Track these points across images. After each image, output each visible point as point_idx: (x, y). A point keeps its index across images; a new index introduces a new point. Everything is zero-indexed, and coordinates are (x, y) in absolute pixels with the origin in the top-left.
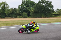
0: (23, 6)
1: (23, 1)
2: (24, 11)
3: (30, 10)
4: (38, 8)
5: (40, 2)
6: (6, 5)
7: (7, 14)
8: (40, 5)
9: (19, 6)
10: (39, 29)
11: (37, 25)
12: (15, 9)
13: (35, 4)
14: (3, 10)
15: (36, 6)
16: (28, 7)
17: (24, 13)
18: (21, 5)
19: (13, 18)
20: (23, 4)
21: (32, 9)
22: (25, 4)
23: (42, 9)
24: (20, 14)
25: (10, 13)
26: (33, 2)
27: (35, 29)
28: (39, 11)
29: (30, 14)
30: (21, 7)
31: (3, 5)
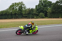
0: (40, 6)
1: (40, 1)
2: (41, 11)
3: (47, 10)
4: (55, 8)
5: (57, 2)
6: (23, 5)
7: (24, 14)
8: (58, 5)
9: (36, 6)
10: (37, 30)
11: (36, 27)
12: (32, 10)
13: (52, 4)
14: (20, 10)
15: (54, 6)
16: (45, 7)
17: (41, 13)
18: (39, 5)
19: (30, 19)
20: (40, 4)
21: (49, 9)
22: (42, 5)
23: (60, 9)
24: (37, 15)
25: (27, 13)
26: (50, 2)
27: (34, 31)
28: (57, 11)
29: (47, 14)
30: (38, 7)
31: (20, 5)
